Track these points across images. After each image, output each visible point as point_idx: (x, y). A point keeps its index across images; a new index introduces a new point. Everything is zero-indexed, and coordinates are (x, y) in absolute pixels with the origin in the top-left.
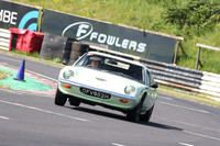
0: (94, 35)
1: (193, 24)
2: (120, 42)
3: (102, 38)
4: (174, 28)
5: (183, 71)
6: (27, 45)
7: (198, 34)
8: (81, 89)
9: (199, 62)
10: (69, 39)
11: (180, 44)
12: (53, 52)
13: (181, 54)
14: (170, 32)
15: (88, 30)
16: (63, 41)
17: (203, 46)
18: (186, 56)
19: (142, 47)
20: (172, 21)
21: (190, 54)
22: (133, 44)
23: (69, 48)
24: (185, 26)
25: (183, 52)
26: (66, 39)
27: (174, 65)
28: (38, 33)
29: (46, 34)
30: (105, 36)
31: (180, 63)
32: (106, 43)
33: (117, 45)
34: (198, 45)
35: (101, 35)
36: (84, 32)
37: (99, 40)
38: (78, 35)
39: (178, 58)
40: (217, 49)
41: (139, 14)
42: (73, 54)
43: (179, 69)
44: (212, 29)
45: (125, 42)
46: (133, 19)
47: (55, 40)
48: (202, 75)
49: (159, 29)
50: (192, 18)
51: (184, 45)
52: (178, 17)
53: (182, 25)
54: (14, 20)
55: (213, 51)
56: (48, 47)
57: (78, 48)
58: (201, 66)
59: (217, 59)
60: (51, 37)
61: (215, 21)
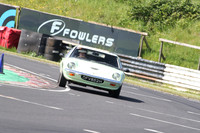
0: (66, 31)
1: (156, 21)
2: (90, 38)
3: (74, 34)
4: (139, 24)
5: (147, 63)
6: (5, 41)
7: (161, 30)
9: (162, 55)
10: (44, 35)
11: (144, 39)
12: (29, 47)
13: (146, 48)
14: (135, 28)
15: (61, 27)
16: (37, 37)
17: (165, 40)
18: (150, 50)
19: (110, 42)
20: (137, 19)
21: (153, 47)
22: (102, 39)
23: (44, 43)
24: (149, 23)
25: (147, 46)
26: (41, 35)
27: (140, 58)
28: (16, 30)
29: (22, 31)
30: (76, 32)
31: (145, 56)
32: (77, 39)
33: (88, 40)
34: (161, 39)
35: (73, 31)
36: (58, 28)
37: (71, 36)
38: (52, 31)
39: (143, 52)
40: (178, 43)
41: (107, 12)
42: (48, 49)
43: (143, 62)
44: (173, 25)
45: (95, 37)
46: (102, 16)
47: (32, 36)
48: (164, 67)
49: (125, 25)
50: (155, 15)
51: (148, 40)
52: (142, 15)
53: (146, 21)
55: (174, 45)
56: (24, 42)
57: (52, 43)
58: (164, 59)
59: (178, 52)
60: (27, 33)
61: (176, 18)
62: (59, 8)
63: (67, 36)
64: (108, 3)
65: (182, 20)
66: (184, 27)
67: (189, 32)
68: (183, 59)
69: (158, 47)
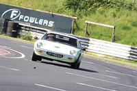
0: (21, 17)
1: (83, 9)
4: (71, 11)
7: (86, 15)
9: (87, 32)
10: (6, 20)
11: (75, 21)
13: (76, 28)
14: (68, 14)
16: (2, 21)
17: (89, 22)
18: (79, 29)
20: (70, 7)
21: (81, 27)
22: (46, 22)
23: (6, 25)
24: (78, 10)
25: (77, 26)
26: (4, 20)
27: (72, 34)
31: (75, 33)
32: (29, 22)
33: (36, 23)
34: (86, 22)
35: (26, 17)
36: (15, 15)
39: (74, 30)
40: (98, 24)
41: (49, 3)
42: (9, 29)
44: (94, 12)
46: (46, 6)
48: (89, 40)
49: (62, 12)
51: (78, 22)
52: (73, 5)
53: (76, 9)
55: (95, 25)
57: (12, 25)
58: (89, 35)
59: (98, 30)
61: (96, 7)
62: (16, 1)
63: (22, 20)
65: (101, 8)
66: (102, 13)
67: (106, 16)
68: (101, 35)
69: (84, 26)
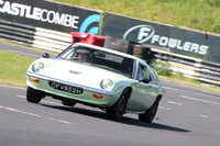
0: (155, 38)
3: (164, 41)
8: (50, 83)
10: (131, 42)
15: (149, 33)
16: (124, 44)
19: (204, 49)
22: (195, 47)
26: (127, 42)
28: (100, 37)
29: (107, 38)
30: (166, 39)
33: (179, 47)
35: (163, 38)
37: (161, 43)
45: (187, 44)
46: (195, 21)
47: (117, 44)
54: (75, 25)
57: (140, 51)
60: (112, 41)
62: (147, 12)
63: (156, 44)
64: (202, 7)
